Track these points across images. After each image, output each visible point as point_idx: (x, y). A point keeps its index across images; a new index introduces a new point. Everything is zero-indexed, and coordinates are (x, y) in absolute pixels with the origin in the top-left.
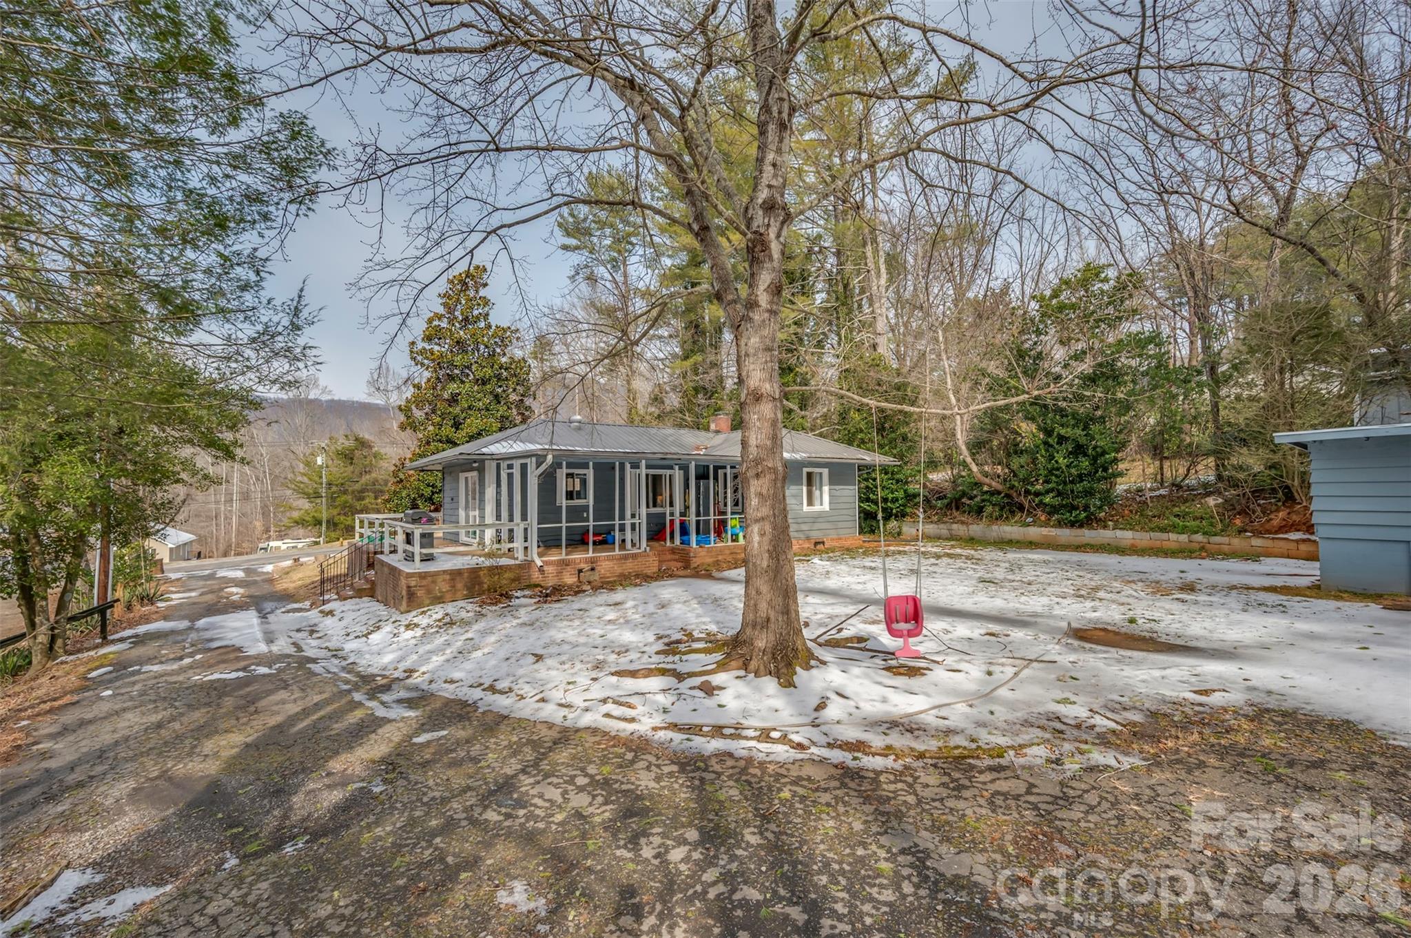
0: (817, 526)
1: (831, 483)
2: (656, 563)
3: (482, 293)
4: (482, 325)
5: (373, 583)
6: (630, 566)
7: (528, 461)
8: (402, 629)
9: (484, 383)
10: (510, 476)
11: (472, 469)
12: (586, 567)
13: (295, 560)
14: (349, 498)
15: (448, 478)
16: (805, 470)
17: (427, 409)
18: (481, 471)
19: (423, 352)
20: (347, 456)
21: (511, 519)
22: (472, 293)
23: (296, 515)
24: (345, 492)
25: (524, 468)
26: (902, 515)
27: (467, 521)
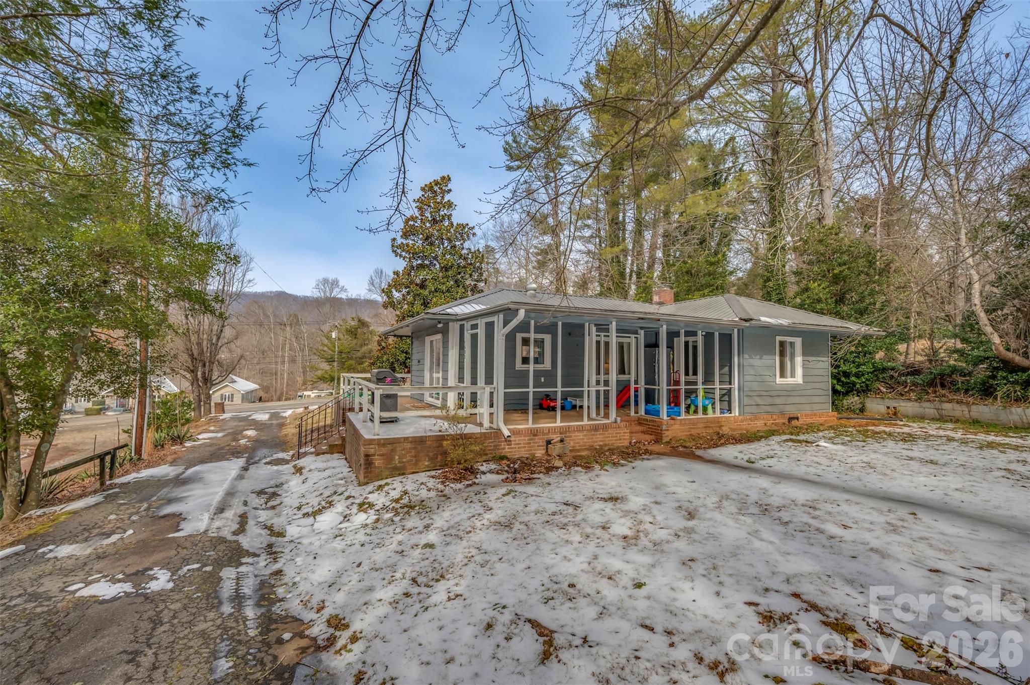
0: (792, 400)
1: (804, 354)
2: (627, 436)
3: (447, 198)
4: (446, 223)
5: (344, 439)
6: (599, 440)
7: (494, 319)
8: (355, 509)
9: (447, 270)
10: (474, 337)
11: (436, 333)
12: (556, 438)
13: (306, 408)
14: (353, 362)
15: (416, 343)
16: (778, 338)
17: (404, 291)
18: (445, 332)
19: (401, 246)
20: (353, 333)
21: (474, 381)
22: (439, 199)
23: (319, 373)
24: (351, 359)
25: (490, 327)
26: (865, 390)
27: (431, 383)
